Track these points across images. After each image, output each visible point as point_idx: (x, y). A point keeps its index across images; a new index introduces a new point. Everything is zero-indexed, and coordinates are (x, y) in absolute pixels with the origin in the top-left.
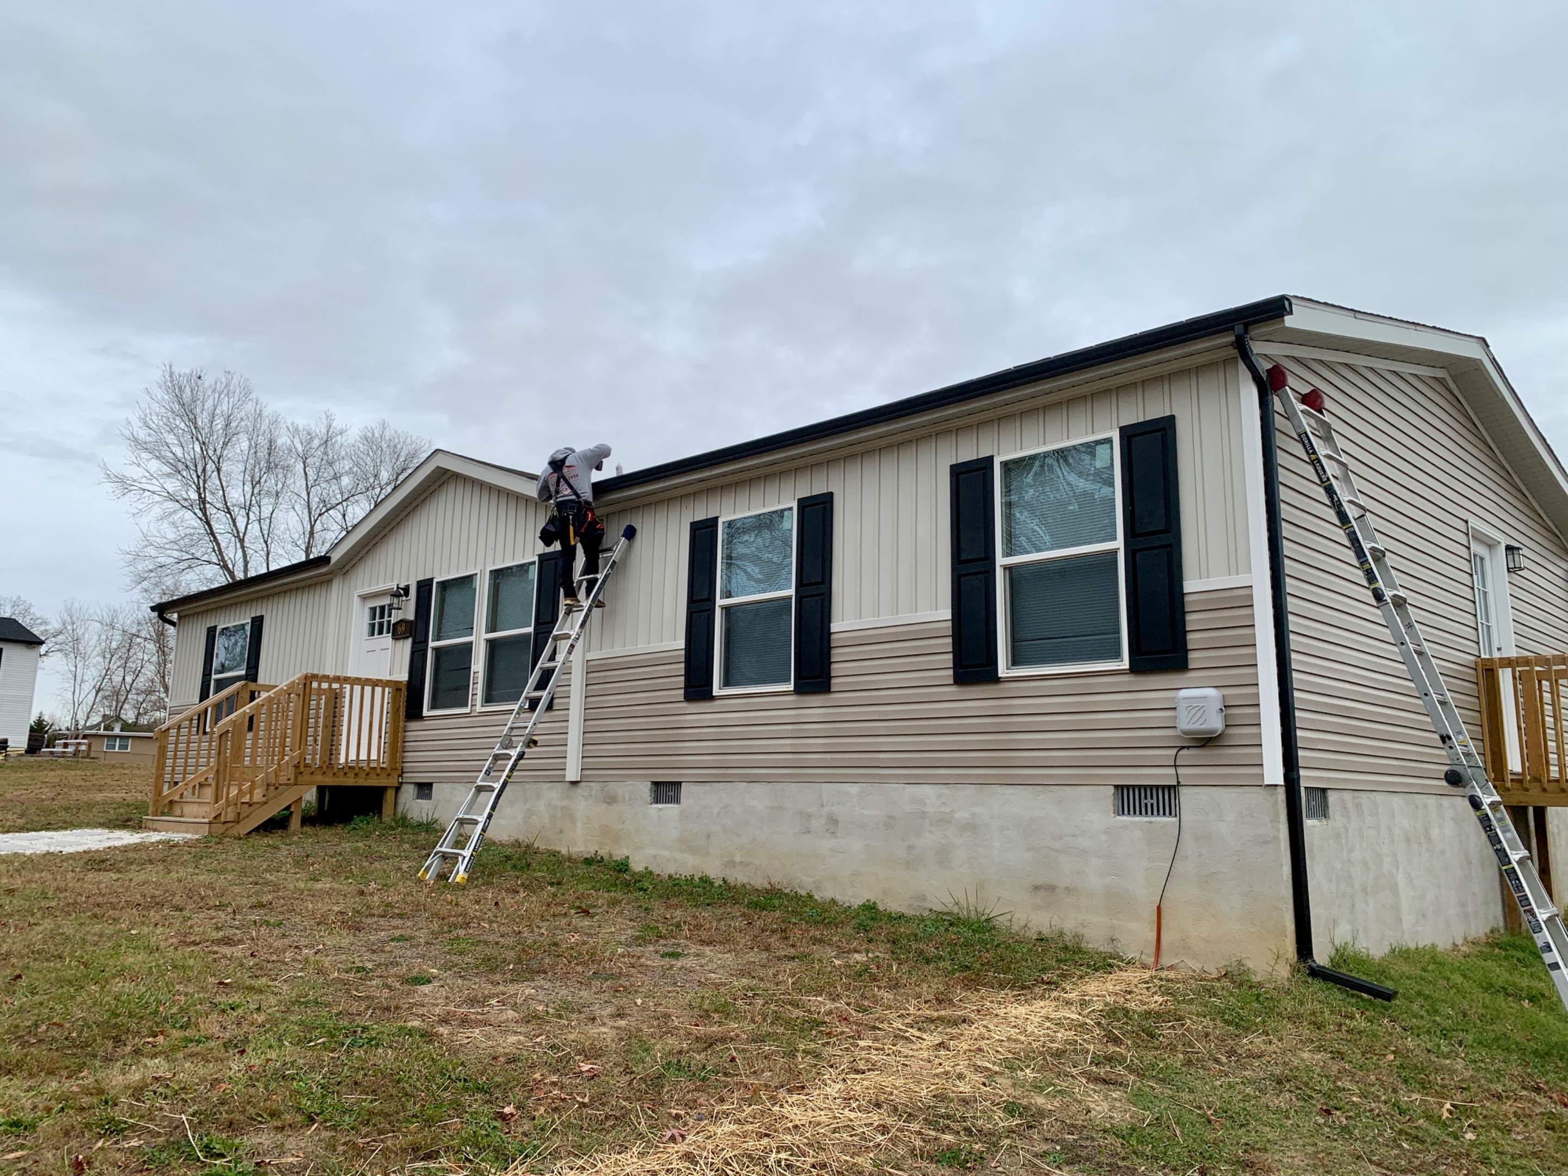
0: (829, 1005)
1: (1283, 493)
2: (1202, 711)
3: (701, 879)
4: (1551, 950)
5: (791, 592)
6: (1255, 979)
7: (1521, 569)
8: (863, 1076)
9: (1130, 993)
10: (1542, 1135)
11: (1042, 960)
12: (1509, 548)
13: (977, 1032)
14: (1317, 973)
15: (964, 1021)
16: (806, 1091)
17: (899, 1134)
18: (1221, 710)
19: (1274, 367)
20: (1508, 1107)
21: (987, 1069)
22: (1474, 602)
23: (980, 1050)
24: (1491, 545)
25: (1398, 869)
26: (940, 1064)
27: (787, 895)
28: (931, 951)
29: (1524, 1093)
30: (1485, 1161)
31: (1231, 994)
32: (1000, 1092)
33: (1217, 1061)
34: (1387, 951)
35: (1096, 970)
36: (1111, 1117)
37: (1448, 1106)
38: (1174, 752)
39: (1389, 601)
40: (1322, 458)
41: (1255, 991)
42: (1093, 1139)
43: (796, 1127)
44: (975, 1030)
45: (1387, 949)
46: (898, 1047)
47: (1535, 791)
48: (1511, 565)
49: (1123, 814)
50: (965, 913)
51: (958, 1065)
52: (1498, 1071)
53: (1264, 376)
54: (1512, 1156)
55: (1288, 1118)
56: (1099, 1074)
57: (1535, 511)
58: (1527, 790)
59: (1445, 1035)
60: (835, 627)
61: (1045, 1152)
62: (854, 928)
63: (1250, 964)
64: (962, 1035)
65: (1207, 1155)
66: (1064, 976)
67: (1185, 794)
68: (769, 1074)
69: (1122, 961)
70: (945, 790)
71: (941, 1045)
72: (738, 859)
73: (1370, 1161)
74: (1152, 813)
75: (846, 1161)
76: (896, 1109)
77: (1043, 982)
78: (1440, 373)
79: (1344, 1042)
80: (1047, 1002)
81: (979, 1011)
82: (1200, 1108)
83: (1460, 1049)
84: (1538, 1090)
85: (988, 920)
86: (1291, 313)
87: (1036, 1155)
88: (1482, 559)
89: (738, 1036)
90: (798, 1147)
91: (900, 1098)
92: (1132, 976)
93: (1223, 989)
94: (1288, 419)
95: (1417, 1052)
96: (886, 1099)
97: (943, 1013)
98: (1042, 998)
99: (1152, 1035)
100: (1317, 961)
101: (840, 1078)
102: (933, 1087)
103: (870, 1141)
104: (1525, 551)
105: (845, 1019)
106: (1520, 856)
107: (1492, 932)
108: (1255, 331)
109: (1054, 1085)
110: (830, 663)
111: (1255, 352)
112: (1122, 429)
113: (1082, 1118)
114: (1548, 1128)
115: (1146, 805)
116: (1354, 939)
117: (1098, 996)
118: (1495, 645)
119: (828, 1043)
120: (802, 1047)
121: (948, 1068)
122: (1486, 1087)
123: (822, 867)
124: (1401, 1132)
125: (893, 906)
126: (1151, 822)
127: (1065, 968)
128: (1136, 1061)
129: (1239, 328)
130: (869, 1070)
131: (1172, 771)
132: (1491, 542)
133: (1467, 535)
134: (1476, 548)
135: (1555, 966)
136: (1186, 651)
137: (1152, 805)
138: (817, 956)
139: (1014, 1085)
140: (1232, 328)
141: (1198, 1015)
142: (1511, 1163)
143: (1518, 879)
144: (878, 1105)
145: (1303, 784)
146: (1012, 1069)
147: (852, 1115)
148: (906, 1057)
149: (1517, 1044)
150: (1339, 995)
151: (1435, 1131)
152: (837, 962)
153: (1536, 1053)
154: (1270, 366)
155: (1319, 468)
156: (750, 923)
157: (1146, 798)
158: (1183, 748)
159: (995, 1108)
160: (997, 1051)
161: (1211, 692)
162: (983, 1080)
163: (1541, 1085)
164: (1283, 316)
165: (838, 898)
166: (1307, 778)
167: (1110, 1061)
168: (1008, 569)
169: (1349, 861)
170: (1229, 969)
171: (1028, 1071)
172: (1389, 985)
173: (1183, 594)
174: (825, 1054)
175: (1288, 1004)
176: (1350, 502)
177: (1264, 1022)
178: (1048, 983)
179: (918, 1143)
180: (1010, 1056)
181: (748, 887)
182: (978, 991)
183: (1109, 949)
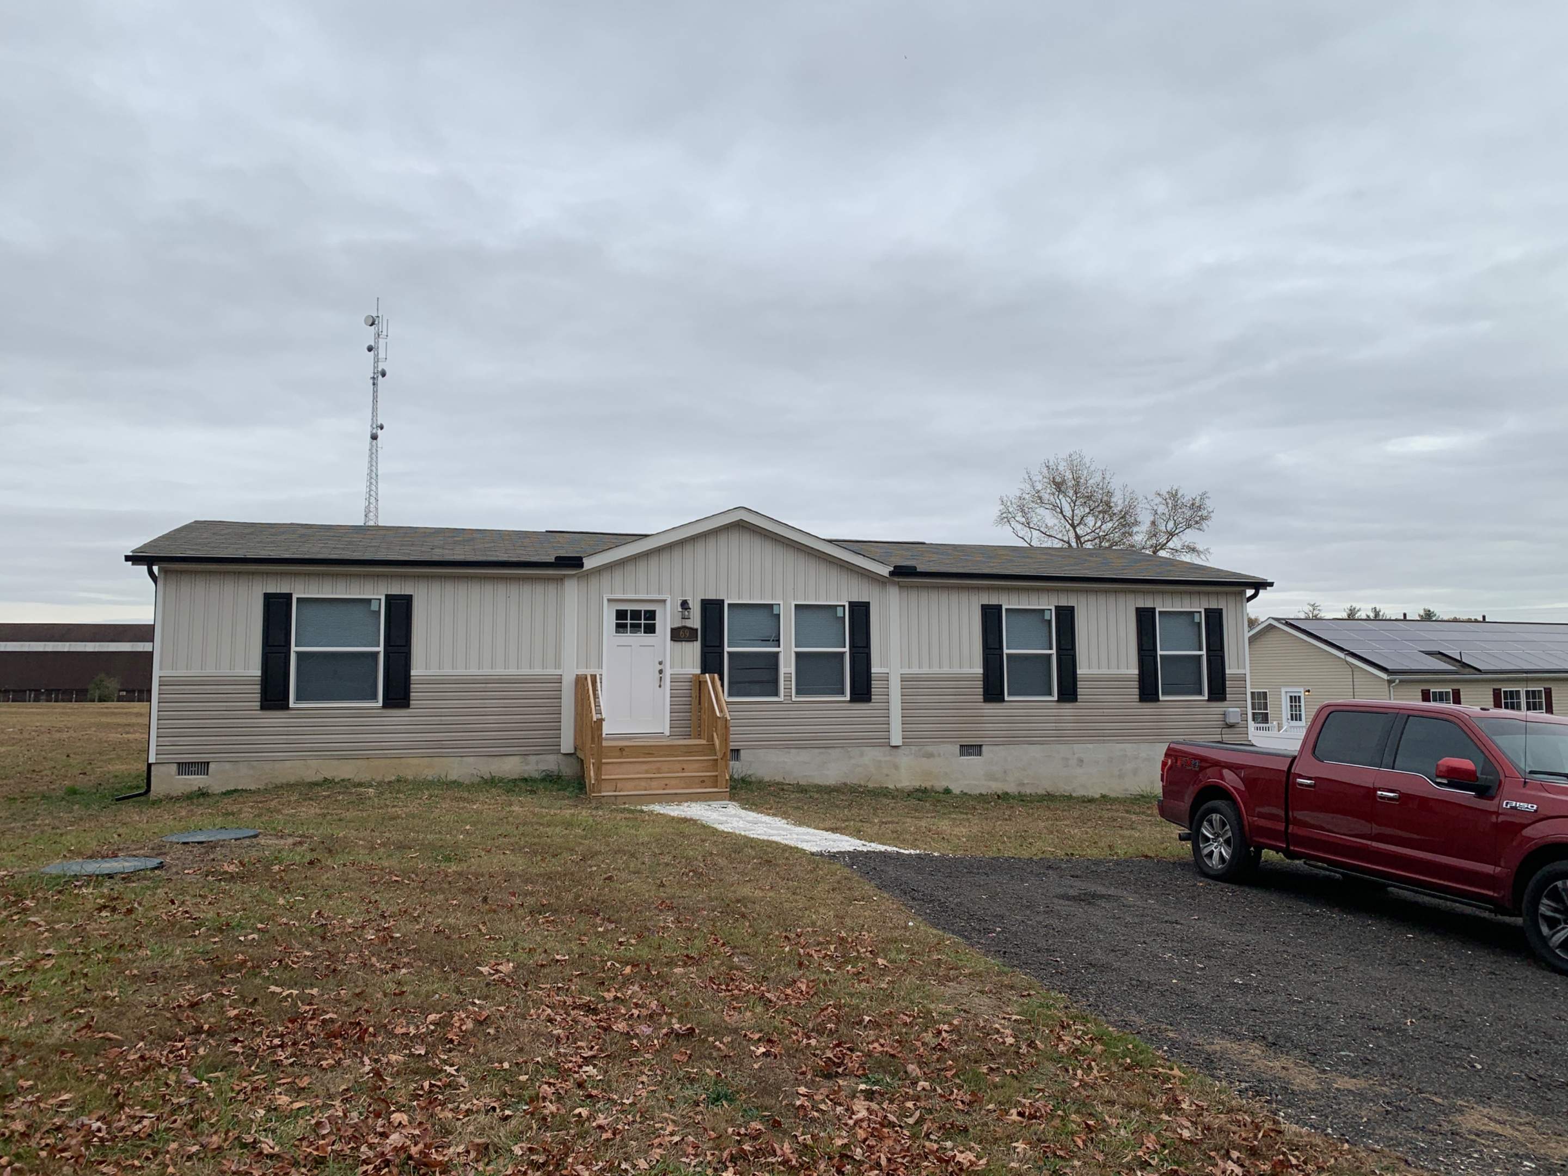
5: (1053, 652)
18: (1240, 715)
38: (1220, 729)
72: (1026, 782)
110: (1077, 688)
123: (1076, 782)
131: (1220, 736)
136: (1226, 694)
158: (1223, 728)
173: (1225, 674)
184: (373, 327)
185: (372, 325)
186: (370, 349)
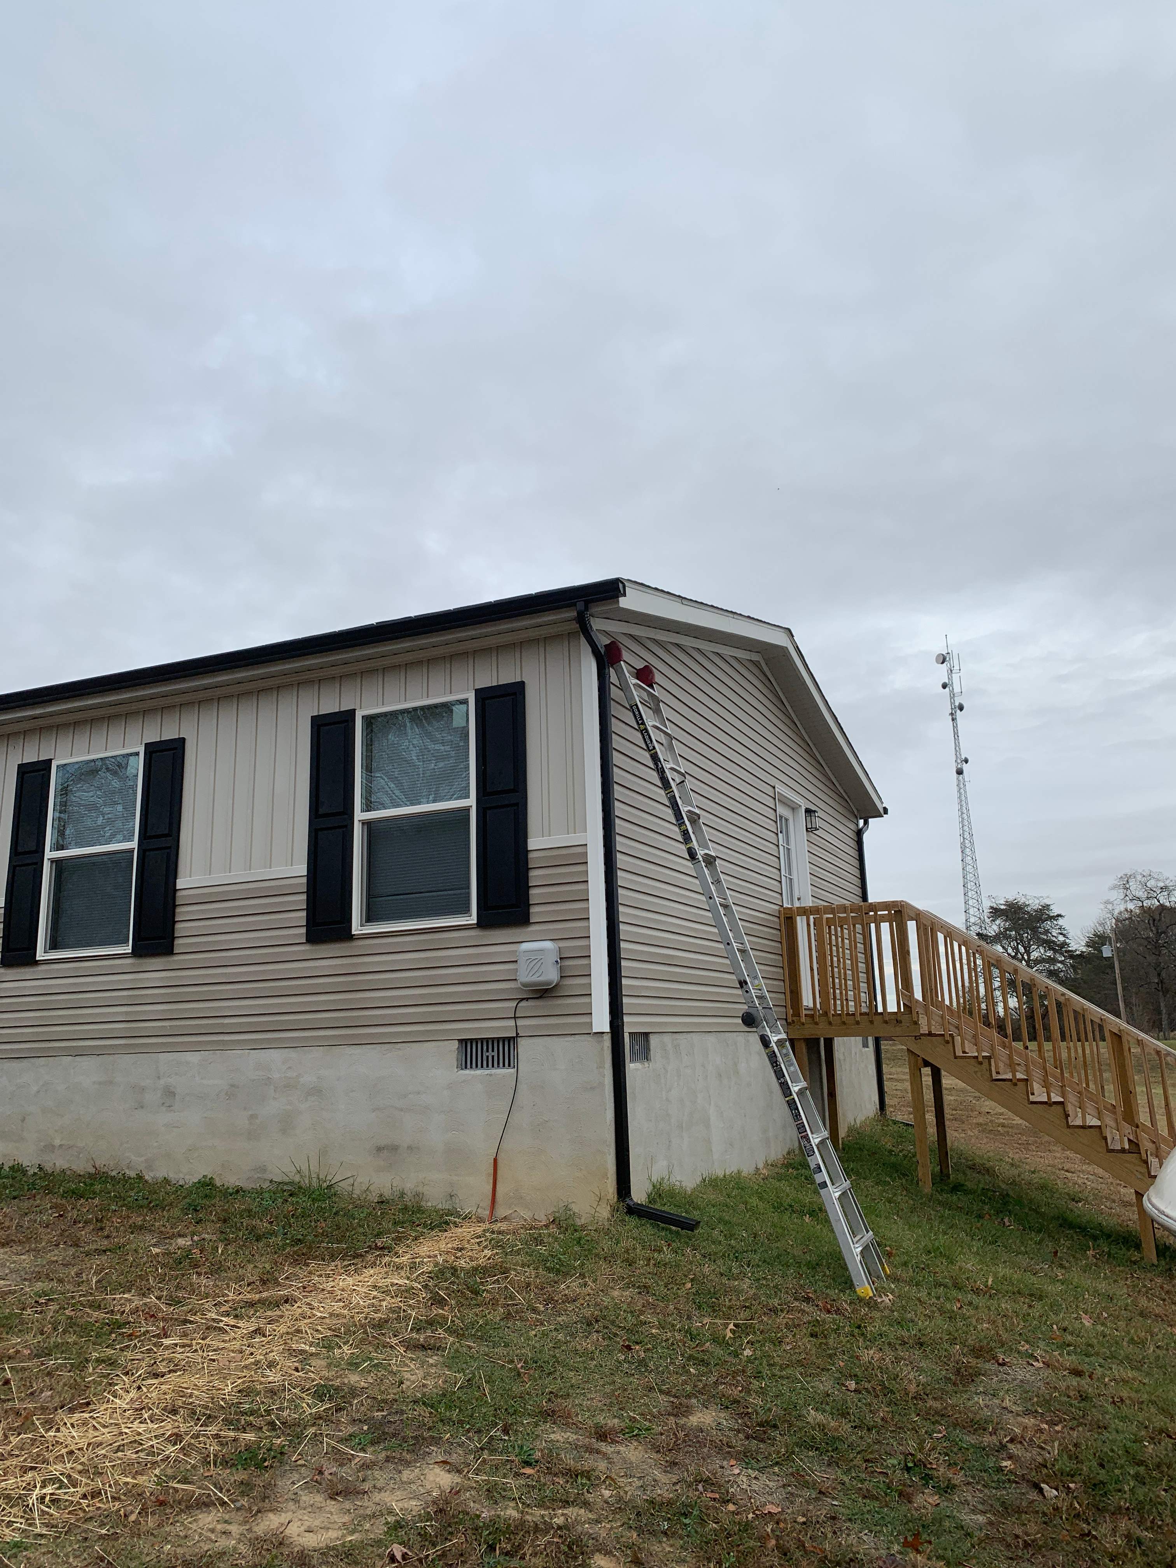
0: (138, 1302)
1: (617, 759)
2: (540, 963)
3: (12, 1168)
4: (821, 1171)
5: (134, 844)
6: (579, 1222)
7: (816, 829)
8: (162, 1380)
9: (461, 1249)
10: (808, 1343)
11: (380, 1224)
12: (808, 811)
13: (300, 1310)
14: (634, 1211)
15: (286, 1302)
16: (92, 1407)
17: (193, 1441)
18: (557, 962)
19: (612, 642)
20: (782, 1319)
21: (303, 1352)
22: (779, 858)
23: (299, 1331)
24: (794, 808)
25: (710, 1104)
26: (252, 1354)
27: (113, 1178)
28: (263, 1225)
29: (797, 1304)
30: (758, 1376)
31: (556, 1239)
32: (312, 1375)
33: (535, 1310)
34: (698, 1183)
35: (432, 1229)
36: (424, 1386)
37: (731, 1326)
38: (514, 1004)
39: (701, 859)
40: (649, 728)
41: (577, 1235)
42: (402, 1412)
43: (71, 1453)
44: (296, 1310)
45: (699, 1180)
46: (207, 1342)
47: (823, 1025)
48: (809, 826)
49: (466, 1067)
50: (307, 1182)
51: (272, 1351)
52: (776, 1287)
53: (602, 651)
54: (781, 1366)
55: (592, 1359)
56: (419, 1340)
57: (830, 779)
58: (817, 1024)
59: (736, 1257)
60: (180, 884)
61: (350, 1435)
62: (182, 1209)
63: (575, 1208)
64: (281, 1317)
65: (511, 1411)
66: (398, 1240)
67: (524, 1045)
68: (50, 1393)
69: (459, 1216)
70: (292, 1054)
71: (258, 1331)
72: (57, 1142)
73: (661, 1391)
74: (493, 1066)
75: (126, 1484)
76: (194, 1413)
77: (377, 1248)
78: (755, 657)
79: (650, 1276)
80: (377, 1269)
81: (304, 1288)
82: (512, 1361)
83: (748, 1269)
84: (807, 1300)
85: (329, 1187)
86: (624, 595)
87: (341, 1441)
88: (787, 820)
89: (18, 1352)
90: (69, 1477)
91: (200, 1398)
92: (466, 1231)
93: (549, 1236)
94: (622, 690)
95: (712, 1277)
96: (184, 1403)
97: (265, 1295)
98: (373, 1266)
99: (476, 1293)
100: (635, 1200)
101: (135, 1385)
102: (240, 1381)
103: (159, 1454)
104: (820, 813)
105: (153, 1315)
106: (799, 1087)
107: (789, 1153)
108: (596, 609)
109: (371, 1359)
110: (174, 922)
111: (594, 628)
112: (478, 692)
113: (395, 1391)
114: (812, 1335)
115: (488, 1057)
116: (670, 1173)
117: (429, 1257)
118: (796, 896)
119: (127, 1347)
120: (95, 1355)
121: (259, 1357)
122: (765, 1303)
123: (155, 1144)
124: (691, 1357)
125: (232, 1180)
126: (491, 1075)
127: (401, 1230)
128: (457, 1321)
129: (580, 605)
130: (170, 1372)
131: (512, 1023)
132: (794, 806)
133: (775, 799)
134: (781, 810)
135: (824, 1185)
136: (528, 906)
137: (493, 1057)
138: (134, 1246)
139: (329, 1366)
140: (575, 605)
141: (523, 1266)
142: (779, 1373)
143: (797, 1108)
144: (174, 1412)
145: (627, 1030)
146: (329, 1348)
147: (142, 1428)
148: (215, 1350)
149: (794, 1257)
150: (650, 1230)
151: (719, 1352)
152: (155, 1250)
153: (809, 1265)
154: (608, 642)
155: (647, 737)
156: (61, 1216)
157: (488, 1051)
158: (522, 999)
159: (304, 1395)
160: (317, 1330)
161: (548, 945)
162: (296, 1364)
163: (810, 1295)
164: (618, 597)
165: (172, 1176)
166: (631, 1024)
167: (431, 1324)
168: (366, 824)
169: (667, 1100)
170: (557, 1214)
171: (345, 1348)
172: (695, 1215)
173: (527, 851)
174: (122, 1361)
175: (606, 1245)
176: (672, 769)
177: (583, 1264)
178: (382, 1248)
179: (213, 1448)
180: (329, 1333)
181: (68, 1173)
182: (307, 1265)
183: (447, 1206)
184: (945, 664)
185: (943, 663)
186: (944, 686)
